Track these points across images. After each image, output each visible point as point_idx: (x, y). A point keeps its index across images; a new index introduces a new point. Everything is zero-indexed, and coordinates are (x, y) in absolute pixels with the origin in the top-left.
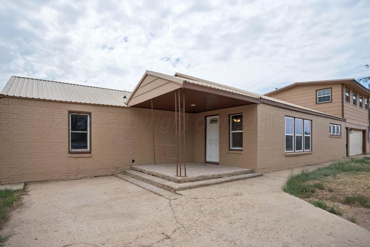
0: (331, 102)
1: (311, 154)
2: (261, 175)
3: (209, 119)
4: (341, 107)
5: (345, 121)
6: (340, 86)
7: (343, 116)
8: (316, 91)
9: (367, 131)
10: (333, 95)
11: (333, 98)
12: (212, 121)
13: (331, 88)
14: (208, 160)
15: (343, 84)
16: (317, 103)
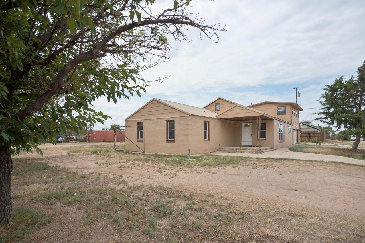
0: (285, 114)
1: (284, 142)
2: (276, 149)
3: (243, 124)
4: (290, 117)
5: (292, 125)
6: (290, 106)
7: (291, 123)
8: (277, 107)
9: (299, 130)
10: (286, 110)
11: (286, 112)
12: (246, 125)
13: (285, 107)
14: (243, 145)
15: (291, 105)
16: (277, 115)
